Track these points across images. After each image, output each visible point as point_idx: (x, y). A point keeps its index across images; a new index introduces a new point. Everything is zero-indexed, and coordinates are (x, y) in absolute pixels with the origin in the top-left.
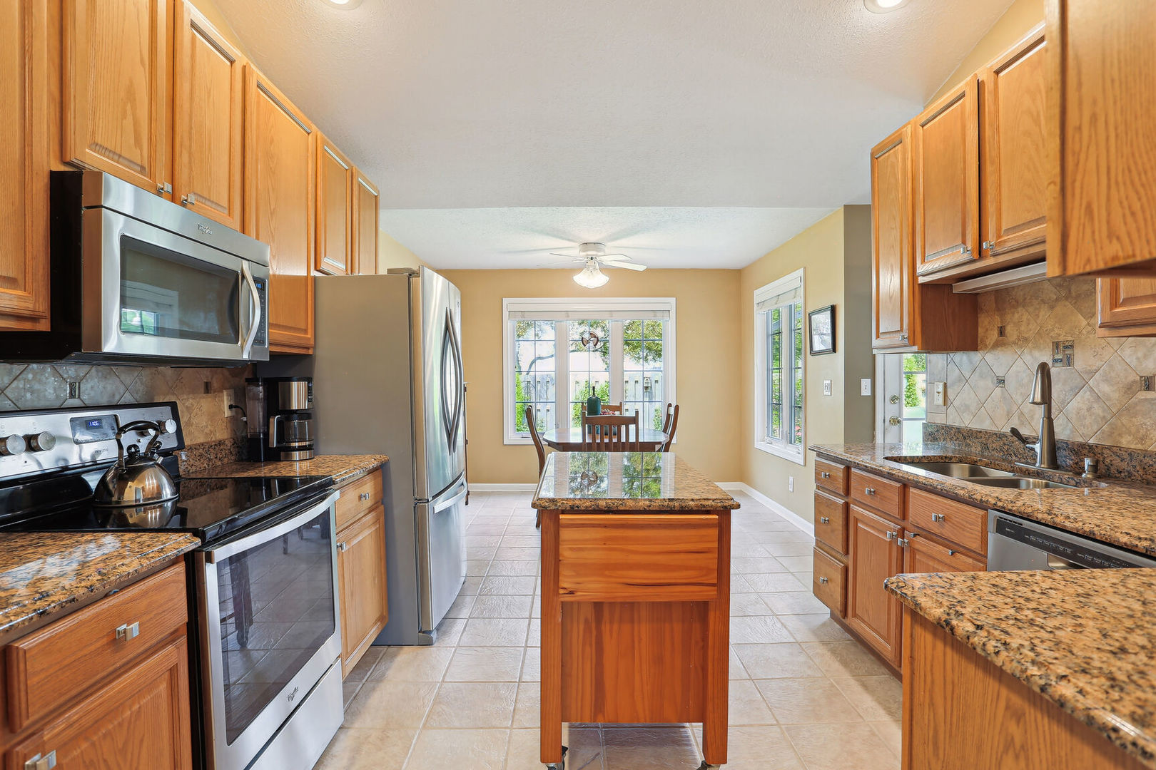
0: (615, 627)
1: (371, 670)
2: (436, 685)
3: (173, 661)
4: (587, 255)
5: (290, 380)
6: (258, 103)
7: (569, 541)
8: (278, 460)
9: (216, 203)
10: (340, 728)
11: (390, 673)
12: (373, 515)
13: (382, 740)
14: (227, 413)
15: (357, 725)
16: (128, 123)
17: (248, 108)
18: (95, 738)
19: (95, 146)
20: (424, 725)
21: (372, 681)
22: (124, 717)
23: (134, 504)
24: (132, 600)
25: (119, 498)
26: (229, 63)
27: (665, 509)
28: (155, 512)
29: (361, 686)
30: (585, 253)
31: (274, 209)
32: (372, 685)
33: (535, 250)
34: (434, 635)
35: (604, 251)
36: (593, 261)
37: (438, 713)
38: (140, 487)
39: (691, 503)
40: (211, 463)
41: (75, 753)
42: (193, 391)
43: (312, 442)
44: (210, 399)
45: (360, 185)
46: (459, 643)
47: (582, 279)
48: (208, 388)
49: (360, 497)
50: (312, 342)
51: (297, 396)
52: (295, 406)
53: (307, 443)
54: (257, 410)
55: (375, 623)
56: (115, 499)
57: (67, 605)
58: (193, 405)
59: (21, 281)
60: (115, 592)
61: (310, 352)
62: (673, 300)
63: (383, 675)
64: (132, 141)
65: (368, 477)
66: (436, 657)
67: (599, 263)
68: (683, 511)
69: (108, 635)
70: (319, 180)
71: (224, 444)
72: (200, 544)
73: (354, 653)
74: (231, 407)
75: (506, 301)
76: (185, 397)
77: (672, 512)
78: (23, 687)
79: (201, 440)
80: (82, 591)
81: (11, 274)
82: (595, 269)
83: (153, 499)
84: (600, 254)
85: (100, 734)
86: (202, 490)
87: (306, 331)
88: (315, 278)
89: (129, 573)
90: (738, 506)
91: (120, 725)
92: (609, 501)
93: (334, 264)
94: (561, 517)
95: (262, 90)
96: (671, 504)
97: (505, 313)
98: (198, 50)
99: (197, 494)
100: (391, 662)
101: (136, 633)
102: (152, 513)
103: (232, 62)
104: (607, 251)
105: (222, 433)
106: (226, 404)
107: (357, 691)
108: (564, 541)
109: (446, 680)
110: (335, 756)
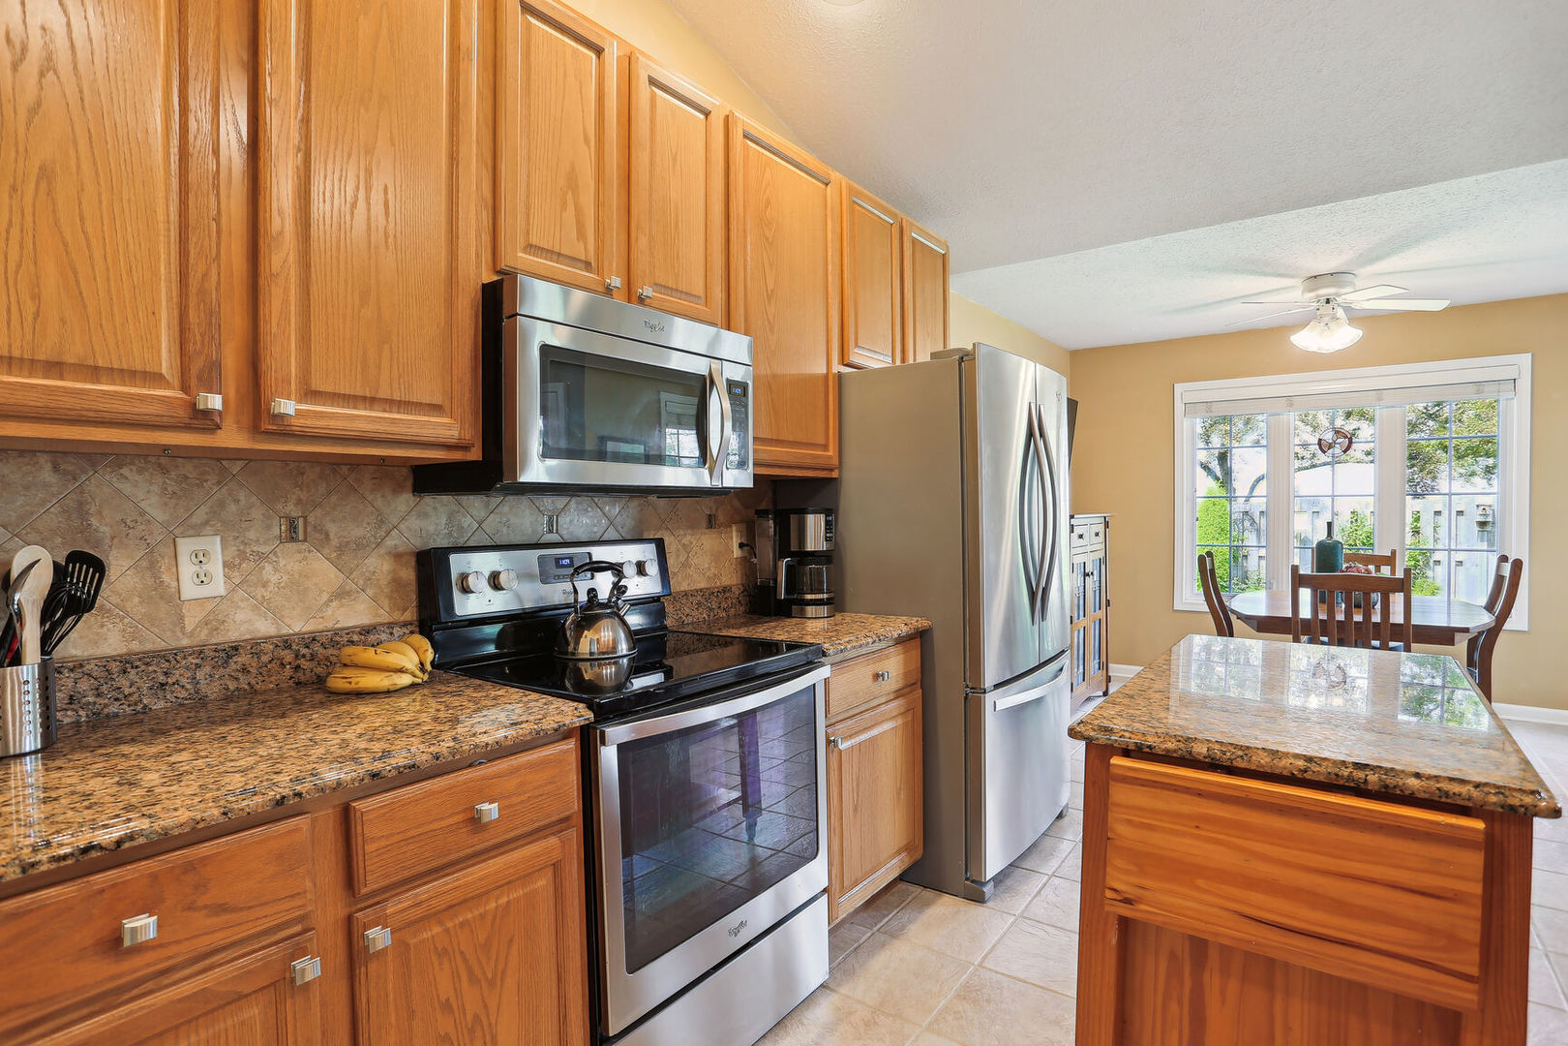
0: (1233, 986)
1: (890, 916)
2: (968, 968)
3: (556, 855)
4: (1318, 296)
5: (804, 512)
6: (746, 158)
7: (1127, 807)
8: (789, 615)
9: (686, 293)
10: (822, 986)
11: (914, 929)
12: (900, 702)
13: (867, 1024)
14: (737, 553)
15: (844, 990)
16: (570, 215)
17: (732, 168)
18: (450, 924)
19: (530, 248)
20: (930, 1024)
21: (885, 933)
22: (487, 908)
23: (588, 657)
24: (499, 776)
25: (575, 649)
26: (702, 117)
27: (1341, 782)
28: (611, 668)
29: (869, 935)
30: (1312, 294)
31: (772, 291)
32: (883, 939)
33: (1221, 302)
34: (988, 889)
35: (1352, 284)
36: (1330, 306)
37: (955, 1013)
38: (595, 638)
39: (1413, 782)
40: (712, 614)
41: (425, 935)
42: (693, 526)
43: (832, 595)
44: (714, 536)
45: (914, 241)
46: (1024, 911)
47: (1306, 340)
48: (711, 522)
49: (877, 676)
50: (835, 461)
51: (814, 532)
52: (810, 547)
53: (825, 596)
54: (766, 549)
55: (898, 852)
56: (571, 648)
57: (406, 771)
58: (692, 543)
59: (447, 409)
60: (481, 763)
61: (835, 475)
62: (1525, 359)
63: (903, 928)
64: (574, 235)
65: (892, 650)
66: (982, 924)
67: (1344, 308)
68: (1386, 794)
69: (465, 810)
70: (845, 244)
71: (730, 590)
72: (592, 720)
73: (854, 890)
74: (741, 546)
75: (1179, 388)
76: (682, 532)
77: (1360, 791)
78: (360, 852)
79: (702, 585)
80: (425, 757)
81: (436, 401)
82: (1335, 318)
83: (607, 653)
84: (1342, 291)
85: (457, 922)
86: (700, 646)
87: (825, 447)
88: (840, 375)
89: (487, 744)
90: (1556, 813)
91: (482, 916)
92: (1217, 747)
93: (874, 357)
94: (1116, 761)
95: (752, 140)
96: (1360, 774)
97: (1179, 407)
98: (659, 111)
99: (693, 650)
100: (919, 913)
101: (495, 815)
102: (606, 669)
103: (707, 114)
104: (1359, 283)
105: (731, 577)
106: (735, 541)
107: (861, 941)
108: (1118, 805)
109: (986, 964)
110: (802, 1024)
